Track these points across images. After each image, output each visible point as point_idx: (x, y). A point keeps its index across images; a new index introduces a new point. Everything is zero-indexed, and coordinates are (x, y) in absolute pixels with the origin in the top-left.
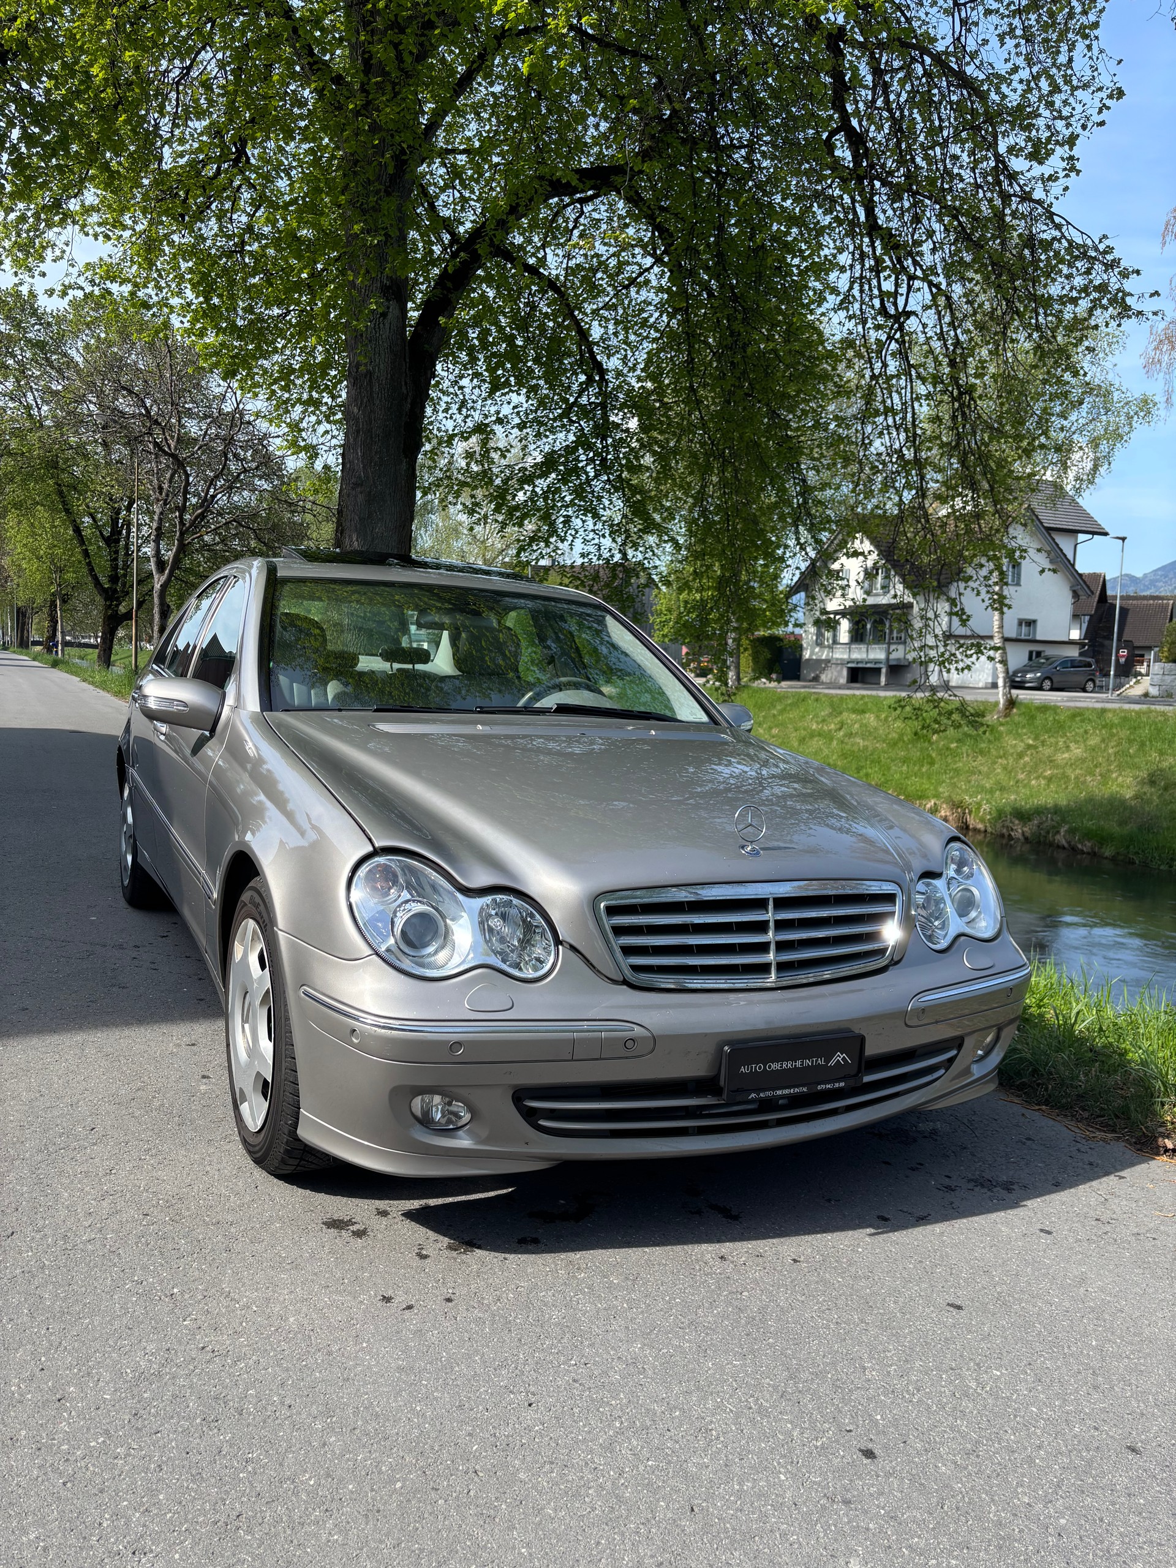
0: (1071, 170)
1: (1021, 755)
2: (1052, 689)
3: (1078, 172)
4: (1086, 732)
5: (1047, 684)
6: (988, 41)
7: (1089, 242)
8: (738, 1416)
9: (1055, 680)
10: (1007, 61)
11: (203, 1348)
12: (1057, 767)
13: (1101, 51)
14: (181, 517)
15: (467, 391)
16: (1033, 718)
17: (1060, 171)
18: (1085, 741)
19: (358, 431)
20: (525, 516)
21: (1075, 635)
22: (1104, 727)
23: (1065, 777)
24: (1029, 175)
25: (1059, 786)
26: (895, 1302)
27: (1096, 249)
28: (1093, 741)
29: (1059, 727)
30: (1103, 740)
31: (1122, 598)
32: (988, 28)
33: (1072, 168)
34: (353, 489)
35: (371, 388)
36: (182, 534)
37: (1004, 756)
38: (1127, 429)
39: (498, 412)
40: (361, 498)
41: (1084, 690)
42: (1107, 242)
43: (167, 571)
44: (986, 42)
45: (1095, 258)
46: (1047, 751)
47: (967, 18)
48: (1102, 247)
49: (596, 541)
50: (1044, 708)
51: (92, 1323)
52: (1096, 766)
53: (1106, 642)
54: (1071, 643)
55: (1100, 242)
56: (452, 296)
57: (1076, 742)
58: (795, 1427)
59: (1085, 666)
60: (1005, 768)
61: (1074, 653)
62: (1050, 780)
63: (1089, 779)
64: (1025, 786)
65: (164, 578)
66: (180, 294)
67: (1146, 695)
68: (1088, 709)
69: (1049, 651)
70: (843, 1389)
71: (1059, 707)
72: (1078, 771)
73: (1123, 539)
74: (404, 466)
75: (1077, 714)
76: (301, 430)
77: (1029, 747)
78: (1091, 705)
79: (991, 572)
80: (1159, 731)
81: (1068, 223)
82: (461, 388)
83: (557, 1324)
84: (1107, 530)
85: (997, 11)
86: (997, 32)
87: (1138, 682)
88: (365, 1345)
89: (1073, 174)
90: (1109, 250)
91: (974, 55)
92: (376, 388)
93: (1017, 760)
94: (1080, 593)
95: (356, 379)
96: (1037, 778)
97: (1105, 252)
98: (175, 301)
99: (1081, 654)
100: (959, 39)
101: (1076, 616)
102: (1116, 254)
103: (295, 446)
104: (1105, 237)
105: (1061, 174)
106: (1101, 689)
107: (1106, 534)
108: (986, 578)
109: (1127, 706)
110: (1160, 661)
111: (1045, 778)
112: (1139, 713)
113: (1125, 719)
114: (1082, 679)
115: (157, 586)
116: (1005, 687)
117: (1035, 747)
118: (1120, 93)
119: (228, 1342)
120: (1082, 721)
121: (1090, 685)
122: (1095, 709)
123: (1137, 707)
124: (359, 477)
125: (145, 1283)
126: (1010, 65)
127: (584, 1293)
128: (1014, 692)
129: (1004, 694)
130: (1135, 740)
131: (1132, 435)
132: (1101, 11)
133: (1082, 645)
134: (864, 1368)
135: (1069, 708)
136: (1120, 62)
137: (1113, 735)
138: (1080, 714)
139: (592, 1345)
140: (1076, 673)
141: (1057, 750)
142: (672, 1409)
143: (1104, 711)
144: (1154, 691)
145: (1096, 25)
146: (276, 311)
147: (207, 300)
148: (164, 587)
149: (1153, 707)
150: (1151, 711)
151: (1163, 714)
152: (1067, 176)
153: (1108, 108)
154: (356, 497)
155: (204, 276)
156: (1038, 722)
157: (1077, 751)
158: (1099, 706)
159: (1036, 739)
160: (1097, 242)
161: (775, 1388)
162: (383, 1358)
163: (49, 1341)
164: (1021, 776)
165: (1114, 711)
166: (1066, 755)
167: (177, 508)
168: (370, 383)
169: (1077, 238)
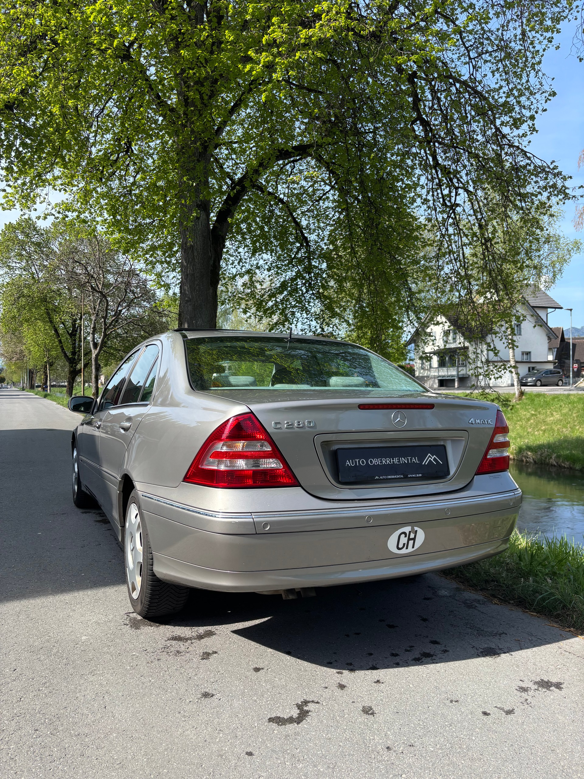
0: (533, 131)
1: (529, 419)
2: (541, 386)
3: (537, 131)
4: (561, 406)
7: (545, 164)
9: (542, 381)
10: (496, 83)
12: (548, 424)
13: (544, 75)
14: (105, 321)
15: (242, 254)
16: (533, 400)
17: (528, 131)
18: (561, 411)
19: (187, 275)
20: (272, 313)
21: (551, 358)
22: (569, 403)
23: (552, 429)
24: (512, 135)
25: (549, 434)
27: (549, 167)
28: (565, 411)
29: (547, 404)
30: (570, 410)
32: (486, 69)
33: (533, 129)
34: (186, 303)
35: (193, 254)
36: (105, 330)
37: (521, 420)
38: (568, 256)
39: (258, 264)
40: (190, 308)
41: (558, 385)
42: (554, 164)
43: (98, 348)
44: (485, 75)
45: (549, 172)
46: (542, 417)
48: (551, 167)
49: (308, 323)
50: (538, 395)
52: (567, 423)
53: (567, 361)
54: (549, 362)
55: (552, 163)
56: (232, 208)
57: (556, 411)
59: (557, 373)
60: (521, 426)
61: (551, 367)
62: (544, 431)
63: (564, 430)
64: (532, 435)
65: (97, 352)
66: (101, 215)
68: (560, 395)
69: (538, 366)
71: (546, 394)
72: (559, 426)
73: (571, 310)
74: (211, 291)
75: (555, 398)
76: (161, 277)
77: (533, 415)
78: (562, 393)
79: (507, 329)
81: (534, 156)
82: (239, 253)
84: (562, 306)
85: (490, 61)
86: (491, 71)
89: (534, 133)
90: (556, 168)
91: (480, 82)
92: (196, 254)
93: (527, 422)
94: (551, 337)
95: (185, 250)
96: (538, 431)
97: (554, 169)
98: (99, 219)
99: (554, 367)
100: (472, 74)
101: (550, 349)
102: (559, 169)
103: (159, 284)
104: (553, 162)
105: (529, 133)
106: (566, 384)
107: (561, 308)
108: (505, 332)
109: (580, 392)
111: (542, 430)
113: (580, 399)
114: (555, 380)
115: (94, 356)
116: (518, 385)
117: (536, 415)
118: (555, 93)
120: (558, 401)
121: (560, 383)
122: (564, 395)
124: (189, 298)
126: (498, 85)
128: (523, 388)
129: (518, 389)
131: (571, 259)
132: (542, 56)
133: (555, 363)
135: (551, 395)
136: (553, 79)
137: (575, 407)
138: (557, 397)
140: (552, 377)
141: (546, 416)
143: (569, 395)
145: (539, 63)
146: (148, 221)
147: (114, 217)
148: (97, 356)
152: (531, 133)
153: (550, 100)
154: (188, 307)
155: (113, 206)
156: (536, 402)
157: (557, 416)
158: (566, 393)
159: (536, 411)
160: (549, 164)
164: (530, 430)
165: (574, 395)
166: (552, 418)
167: (103, 317)
168: (193, 251)
169: (539, 163)
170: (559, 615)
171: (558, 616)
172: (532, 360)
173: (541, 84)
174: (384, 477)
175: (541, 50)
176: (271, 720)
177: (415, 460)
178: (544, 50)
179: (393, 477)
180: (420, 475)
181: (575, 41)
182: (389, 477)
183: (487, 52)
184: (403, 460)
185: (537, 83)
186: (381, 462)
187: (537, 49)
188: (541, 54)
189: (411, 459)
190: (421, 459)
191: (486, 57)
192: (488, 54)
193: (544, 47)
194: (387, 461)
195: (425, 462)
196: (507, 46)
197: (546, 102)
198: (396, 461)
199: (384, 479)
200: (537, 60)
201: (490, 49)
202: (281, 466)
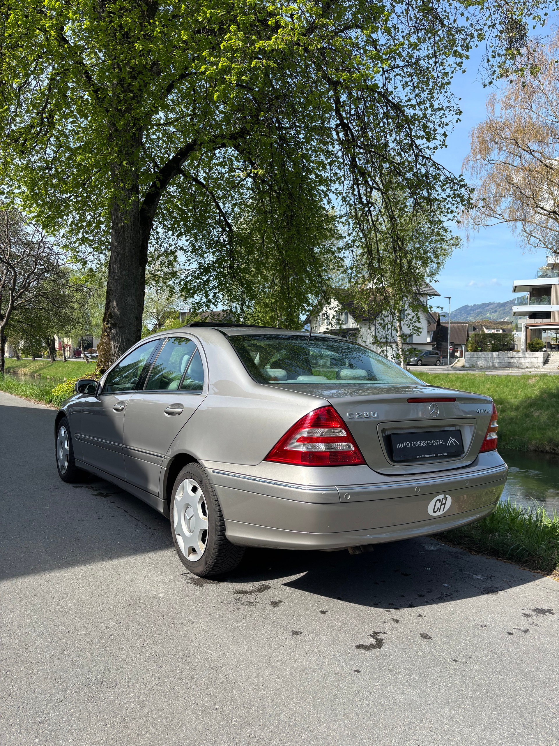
2: (422, 365)
3: (446, 146)
4: (441, 384)
5: (420, 363)
6: (397, 87)
7: (452, 176)
8: (512, 739)
9: (423, 361)
10: (406, 96)
11: (250, 735)
14: (12, 293)
15: (161, 234)
17: (438, 145)
19: (118, 255)
20: (194, 293)
21: (428, 340)
22: (449, 382)
24: (423, 147)
26: (541, 674)
27: (456, 179)
31: (451, 323)
33: (444, 145)
34: (115, 282)
35: (124, 234)
36: (13, 302)
38: (450, 250)
39: (176, 244)
40: (119, 286)
41: (436, 365)
42: (462, 177)
43: (5, 320)
44: (396, 88)
45: (456, 183)
47: (389, 77)
48: (459, 179)
49: (230, 304)
50: (422, 374)
51: (187, 729)
53: (443, 343)
54: (428, 344)
55: (460, 176)
58: (539, 740)
59: (436, 354)
61: (430, 348)
65: (3, 323)
66: (19, 187)
67: (464, 366)
68: (441, 374)
69: (419, 348)
70: (547, 719)
71: (428, 373)
73: (450, 298)
74: (140, 271)
75: (436, 376)
76: (78, 252)
78: (442, 372)
79: (413, 317)
80: (473, 383)
81: (444, 168)
82: (158, 233)
83: (405, 703)
84: (440, 294)
85: (400, 75)
86: (401, 84)
87: (458, 361)
88: (325, 725)
89: (444, 147)
90: (463, 180)
91: (391, 93)
92: (126, 234)
94: (431, 321)
95: (116, 230)
97: (460, 181)
98: (16, 191)
99: (433, 349)
100: (385, 85)
101: (428, 332)
102: (466, 182)
103: (75, 260)
104: (462, 175)
105: (439, 147)
106: (442, 364)
107: (439, 295)
108: (411, 320)
109: (458, 372)
110: (467, 351)
112: (463, 375)
113: (458, 378)
114: (434, 360)
116: (404, 365)
118: (460, 113)
119: (260, 731)
120: (439, 379)
121: (438, 363)
122: (444, 374)
123: (462, 372)
124: (118, 276)
125: (199, 704)
126: (407, 98)
127: (406, 686)
128: (408, 366)
130: (463, 387)
131: (452, 253)
132: (451, 78)
133: (433, 345)
134: (549, 708)
135: (433, 374)
136: (460, 99)
138: (438, 376)
139: (427, 712)
140: (431, 357)
142: (482, 739)
143: (448, 374)
144: (467, 365)
145: (448, 83)
146: (65, 196)
147: (33, 190)
149: (469, 372)
150: (468, 374)
151: (474, 375)
152: (441, 148)
153: (460, 120)
154: (117, 285)
155: (33, 179)
158: (446, 372)
160: (457, 177)
161: (519, 722)
162: (338, 730)
163: (173, 741)
165: (453, 374)
167: (10, 289)
168: (124, 231)
169: (448, 174)
170: (527, 560)
171: (525, 562)
172: (414, 342)
173: (449, 102)
174: (423, 456)
175: (450, 73)
176: (358, 647)
177: (442, 442)
178: (453, 72)
179: (428, 456)
180: (446, 454)
181: (481, 69)
182: (426, 456)
183: (398, 67)
184: (435, 442)
185: (446, 101)
186: (420, 444)
187: (447, 70)
188: (450, 76)
189: (439, 442)
190: (446, 442)
191: (397, 71)
192: (399, 68)
193: (453, 69)
194: (424, 443)
195: (449, 444)
196: (417, 63)
197: (457, 122)
198: (429, 443)
199: (423, 458)
200: (447, 81)
201: (401, 64)
202: (353, 448)
